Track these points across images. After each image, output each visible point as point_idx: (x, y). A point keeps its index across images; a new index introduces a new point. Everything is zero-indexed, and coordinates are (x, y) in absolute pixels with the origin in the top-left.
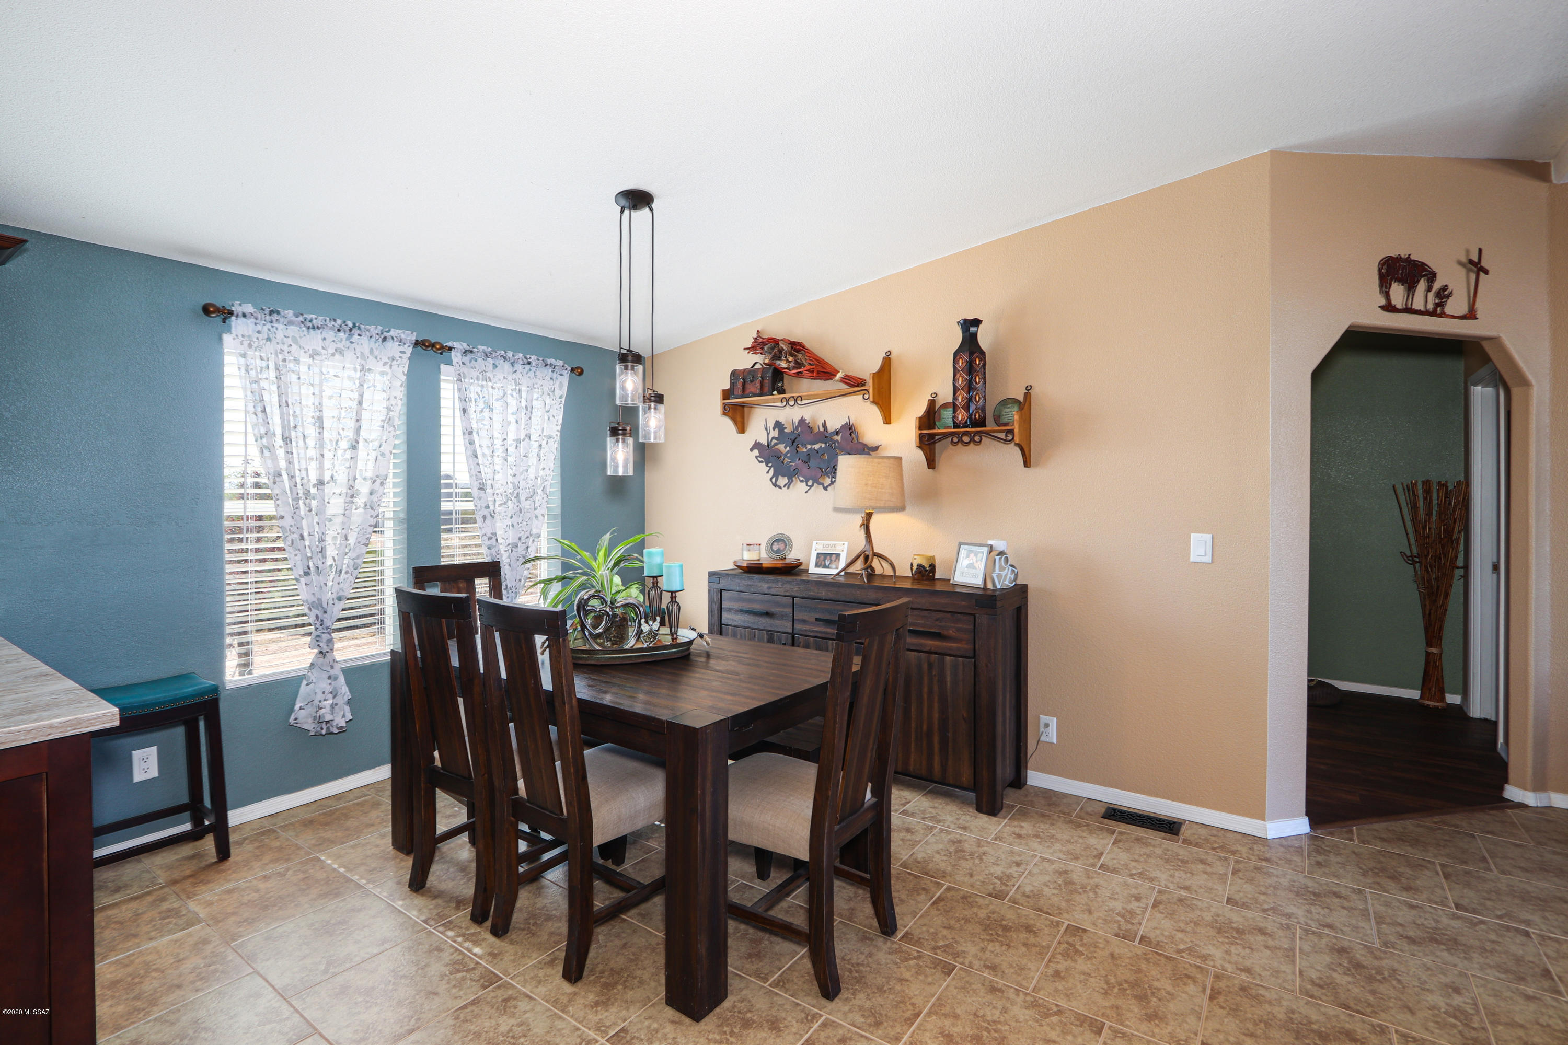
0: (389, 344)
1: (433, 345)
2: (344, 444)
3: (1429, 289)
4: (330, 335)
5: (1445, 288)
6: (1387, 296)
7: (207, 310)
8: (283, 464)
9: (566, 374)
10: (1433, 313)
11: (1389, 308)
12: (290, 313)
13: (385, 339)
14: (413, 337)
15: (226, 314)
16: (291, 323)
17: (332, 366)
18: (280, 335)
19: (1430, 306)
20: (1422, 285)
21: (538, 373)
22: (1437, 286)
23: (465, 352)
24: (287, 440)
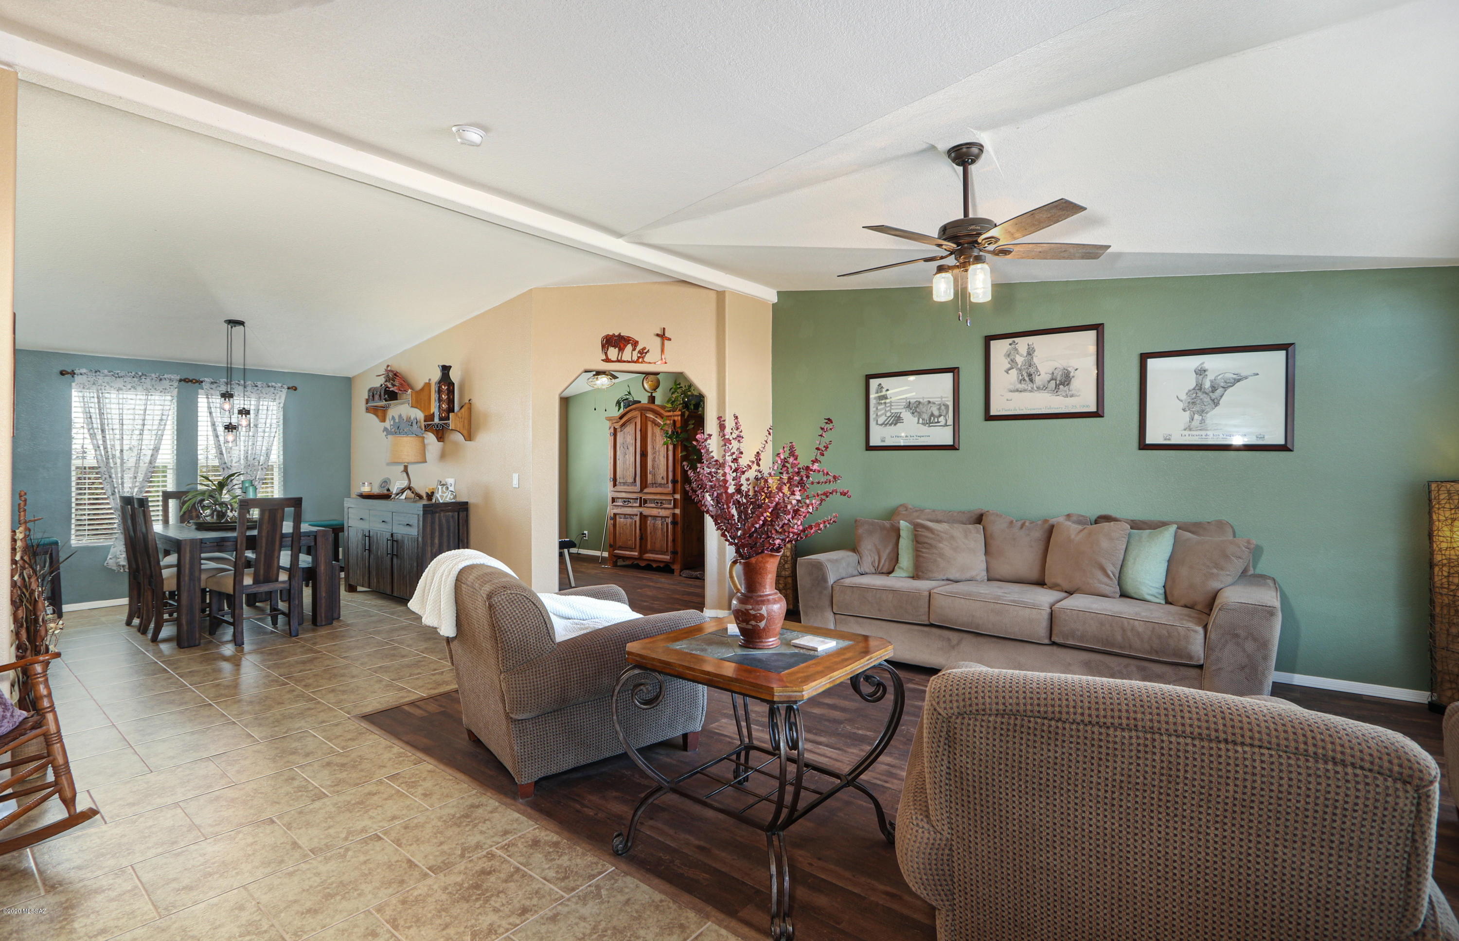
0: (164, 382)
1: (191, 381)
2: (137, 432)
3: (634, 350)
4: (128, 379)
5: (644, 348)
6: (606, 354)
7: (62, 373)
8: (100, 442)
9: (285, 391)
10: (637, 362)
11: (607, 360)
12: (106, 371)
13: (161, 380)
14: (178, 378)
15: (73, 374)
16: (106, 376)
17: (130, 395)
18: (100, 381)
19: (635, 358)
20: (629, 347)
21: (263, 391)
22: (639, 348)
23: (212, 383)
24: (103, 431)
